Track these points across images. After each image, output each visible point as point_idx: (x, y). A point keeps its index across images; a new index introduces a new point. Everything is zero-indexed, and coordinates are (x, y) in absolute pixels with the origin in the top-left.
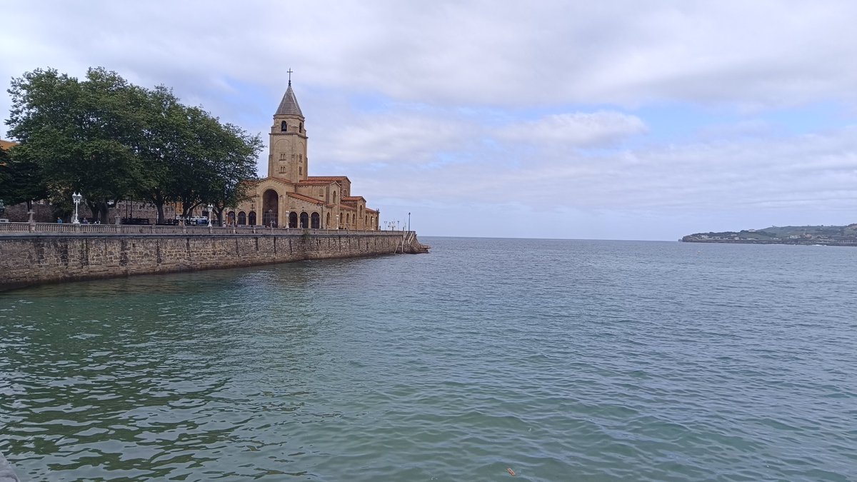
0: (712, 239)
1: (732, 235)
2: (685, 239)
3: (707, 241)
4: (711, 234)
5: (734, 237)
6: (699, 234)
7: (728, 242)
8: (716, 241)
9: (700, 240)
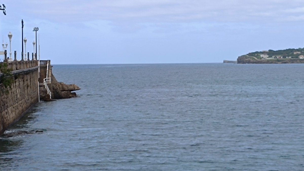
0: (273, 58)
1: (295, 53)
2: (241, 60)
3: (268, 62)
4: (271, 53)
5: (298, 55)
6: (257, 52)
7: (292, 61)
8: (278, 61)
9: (259, 60)
